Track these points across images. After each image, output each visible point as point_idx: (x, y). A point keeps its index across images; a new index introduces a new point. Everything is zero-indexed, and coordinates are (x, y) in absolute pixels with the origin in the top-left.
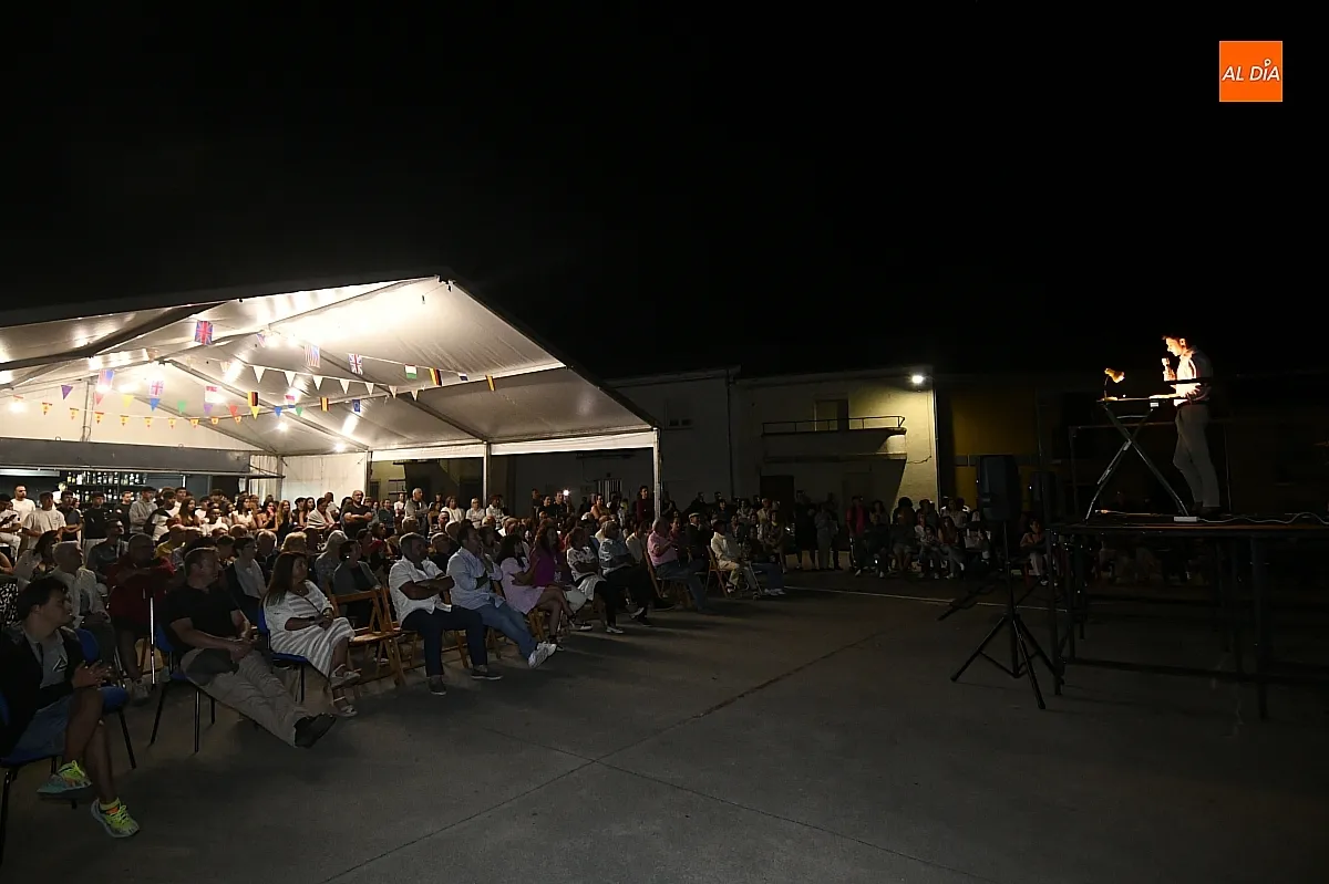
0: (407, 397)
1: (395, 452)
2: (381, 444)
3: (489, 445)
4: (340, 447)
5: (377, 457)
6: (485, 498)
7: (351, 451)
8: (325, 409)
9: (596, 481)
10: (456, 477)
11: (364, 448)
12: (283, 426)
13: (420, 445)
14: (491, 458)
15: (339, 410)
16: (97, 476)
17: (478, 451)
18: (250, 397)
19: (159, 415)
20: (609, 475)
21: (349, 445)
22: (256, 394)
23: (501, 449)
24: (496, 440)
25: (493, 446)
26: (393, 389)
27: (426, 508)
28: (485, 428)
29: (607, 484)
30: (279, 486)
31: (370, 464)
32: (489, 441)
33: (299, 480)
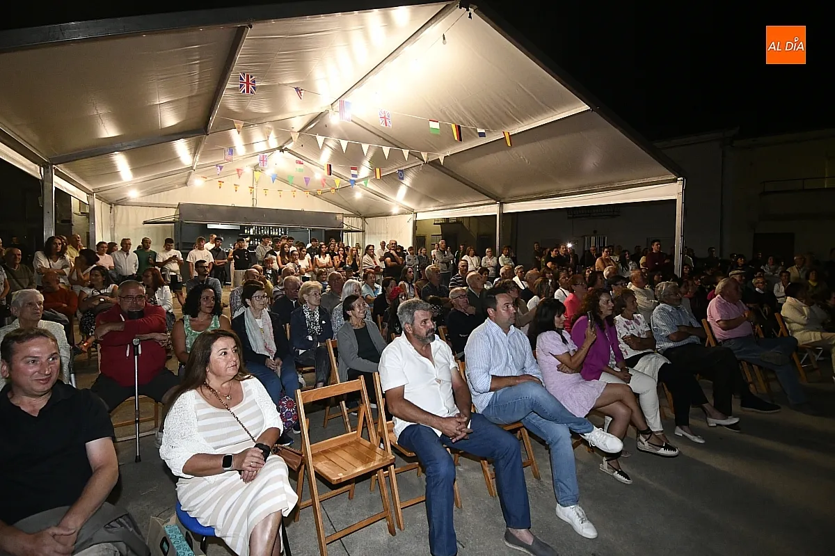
0: (435, 163)
1: (433, 214)
2: (422, 207)
3: (501, 204)
4: (395, 210)
5: (420, 217)
6: (497, 248)
7: (402, 214)
8: (378, 177)
9: (584, 237)
10: (474, 231)
11: (412, 211)
12: (358, 195)
13: (449, 207)
14: (503, 215)
15: (394, 179)
16: (261, 229)
17: (493, 210)
18: (326, 168)
19: (287, 189)
20: (595, 232)
21: (401, 208)
22: (330, 165)
23: (511, 208)
24: (506, 200)
25: (504, 205)
26: (424, 155)
28: (499, 190)
29: (593, 238)
30: (364, 238)
31: (415, 222)
32: (502, 203)
33: (375, 234)
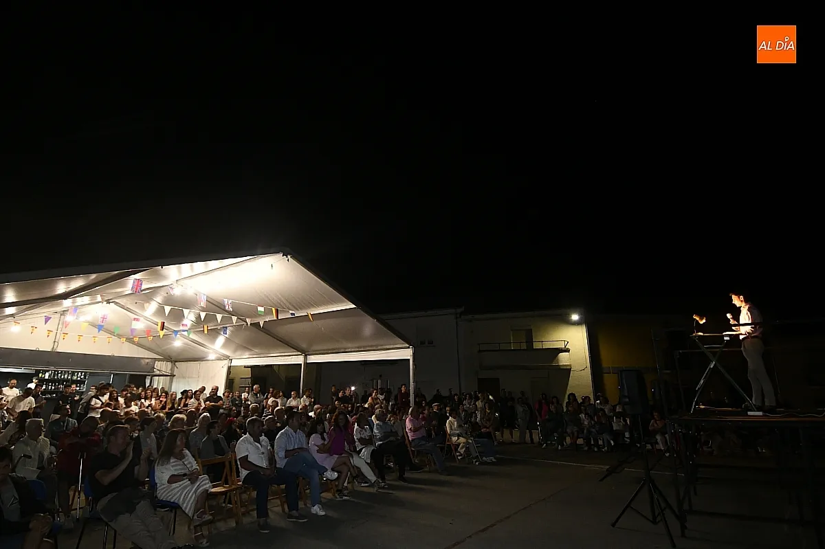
0: (256, 325)
1: (246, 360)
2: (238, 355)
3: (306, 356)
4: (212, 356)
5: (235, 363)
6: (301, 391)
7: (219, 359)
8: (206, 332)
9: (372, 380)
10: (283, 375)
11: (227, 357)
12: (178, 343)
13: (262, 355)
14: (307, 364)
15: (214, 333)
16: (58, 373)
17: (299, 360)
18: (160, 324)
19: (103, 336)
20: (381, 376)
21: (218, 355)
22: (164, 323)
23: (313, 359)
24: (310, 353)
25: (308, 357)
26: (248, 321)
27: (262, 397)
28: (304, 346)
29: (379, 381)
30: (171, 382)
31: (229, 368)
32: (306, 354)
33: (184, 378)
